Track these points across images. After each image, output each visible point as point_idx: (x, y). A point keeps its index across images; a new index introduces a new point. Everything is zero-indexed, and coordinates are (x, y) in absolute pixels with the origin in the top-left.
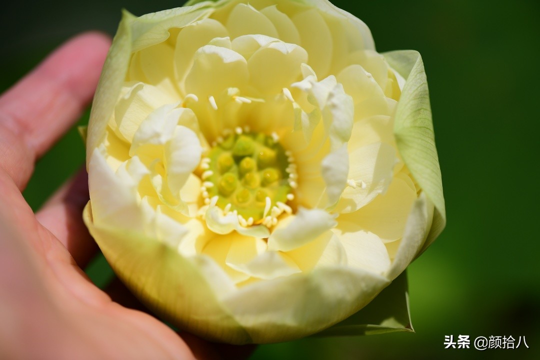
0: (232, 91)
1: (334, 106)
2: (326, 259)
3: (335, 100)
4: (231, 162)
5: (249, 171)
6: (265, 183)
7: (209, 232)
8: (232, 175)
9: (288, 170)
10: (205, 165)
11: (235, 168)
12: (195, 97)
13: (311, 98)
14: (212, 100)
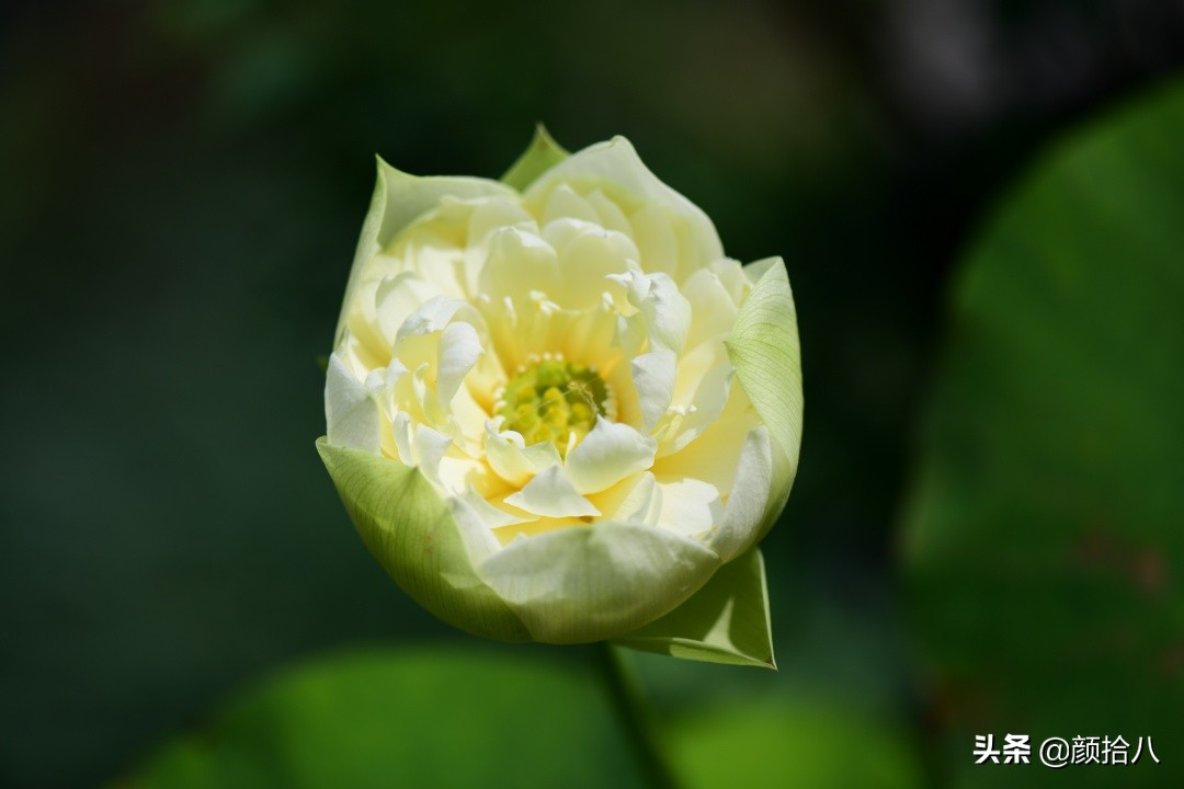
0: (536, 295)
1: (657, 299)
2: (623, 515)
3: (658, 292)
4: (533, 394)
5: (554, 403)
6: (572, 422)
7: (492, 476)
8: (531, 409)
9: (604, 404)
10: (498, 394)
11: (536, 402)
12: (486, 298)
13: (632, 297)
14: (508, 301)
